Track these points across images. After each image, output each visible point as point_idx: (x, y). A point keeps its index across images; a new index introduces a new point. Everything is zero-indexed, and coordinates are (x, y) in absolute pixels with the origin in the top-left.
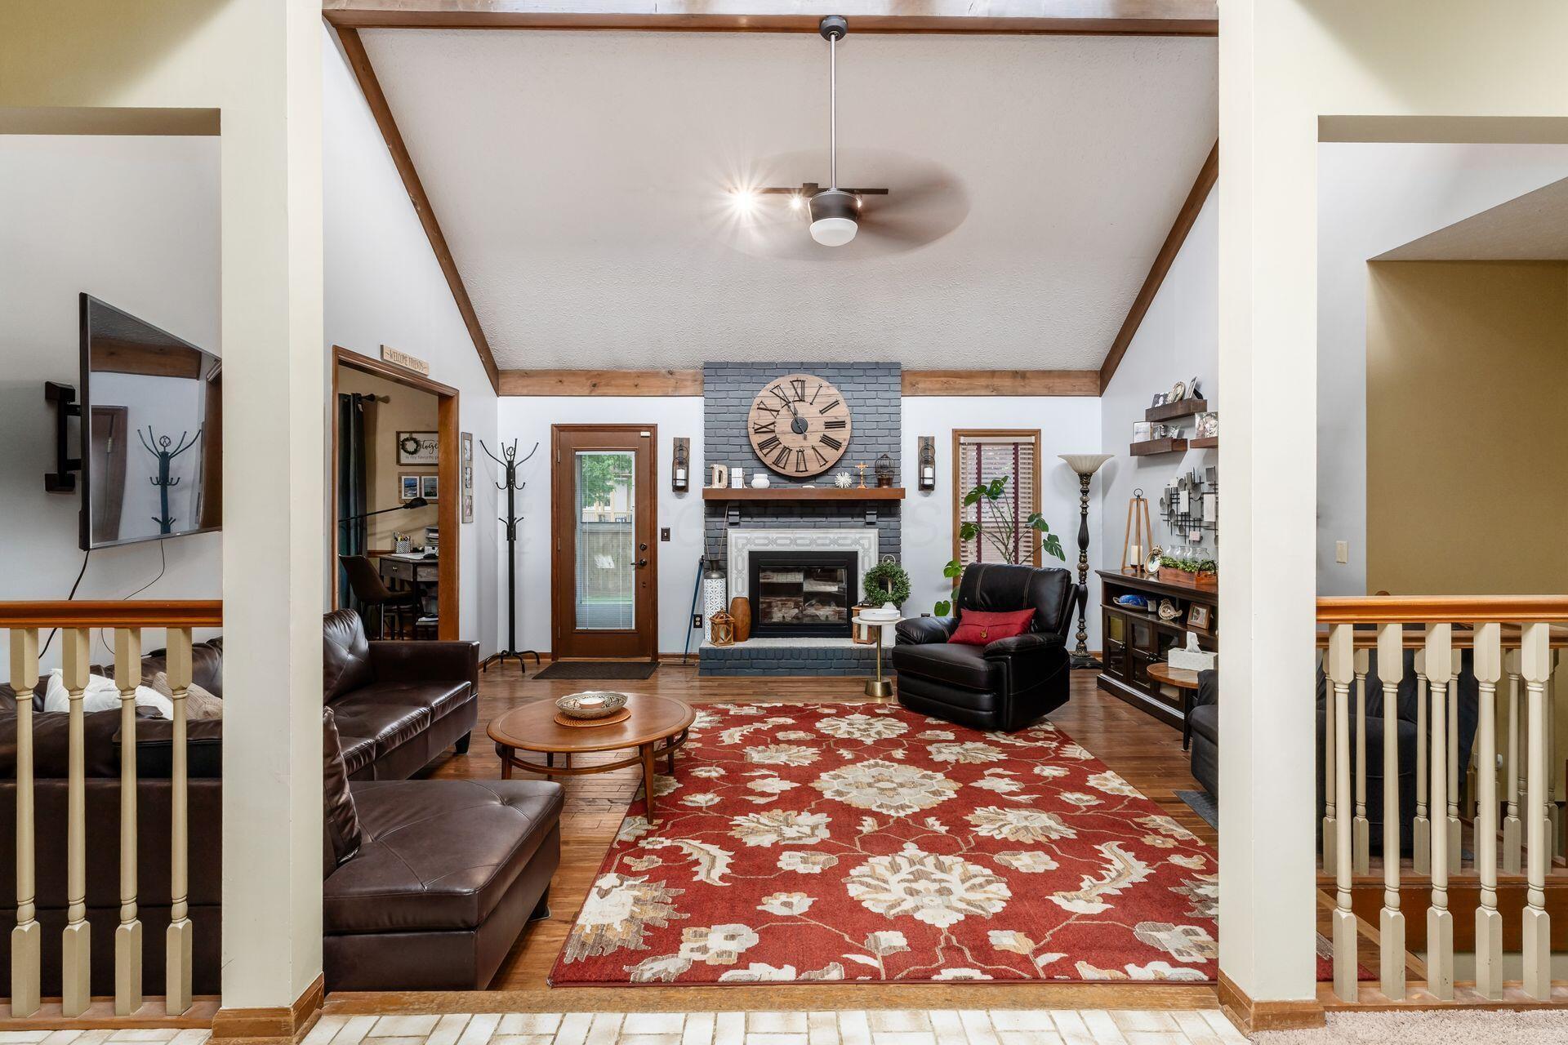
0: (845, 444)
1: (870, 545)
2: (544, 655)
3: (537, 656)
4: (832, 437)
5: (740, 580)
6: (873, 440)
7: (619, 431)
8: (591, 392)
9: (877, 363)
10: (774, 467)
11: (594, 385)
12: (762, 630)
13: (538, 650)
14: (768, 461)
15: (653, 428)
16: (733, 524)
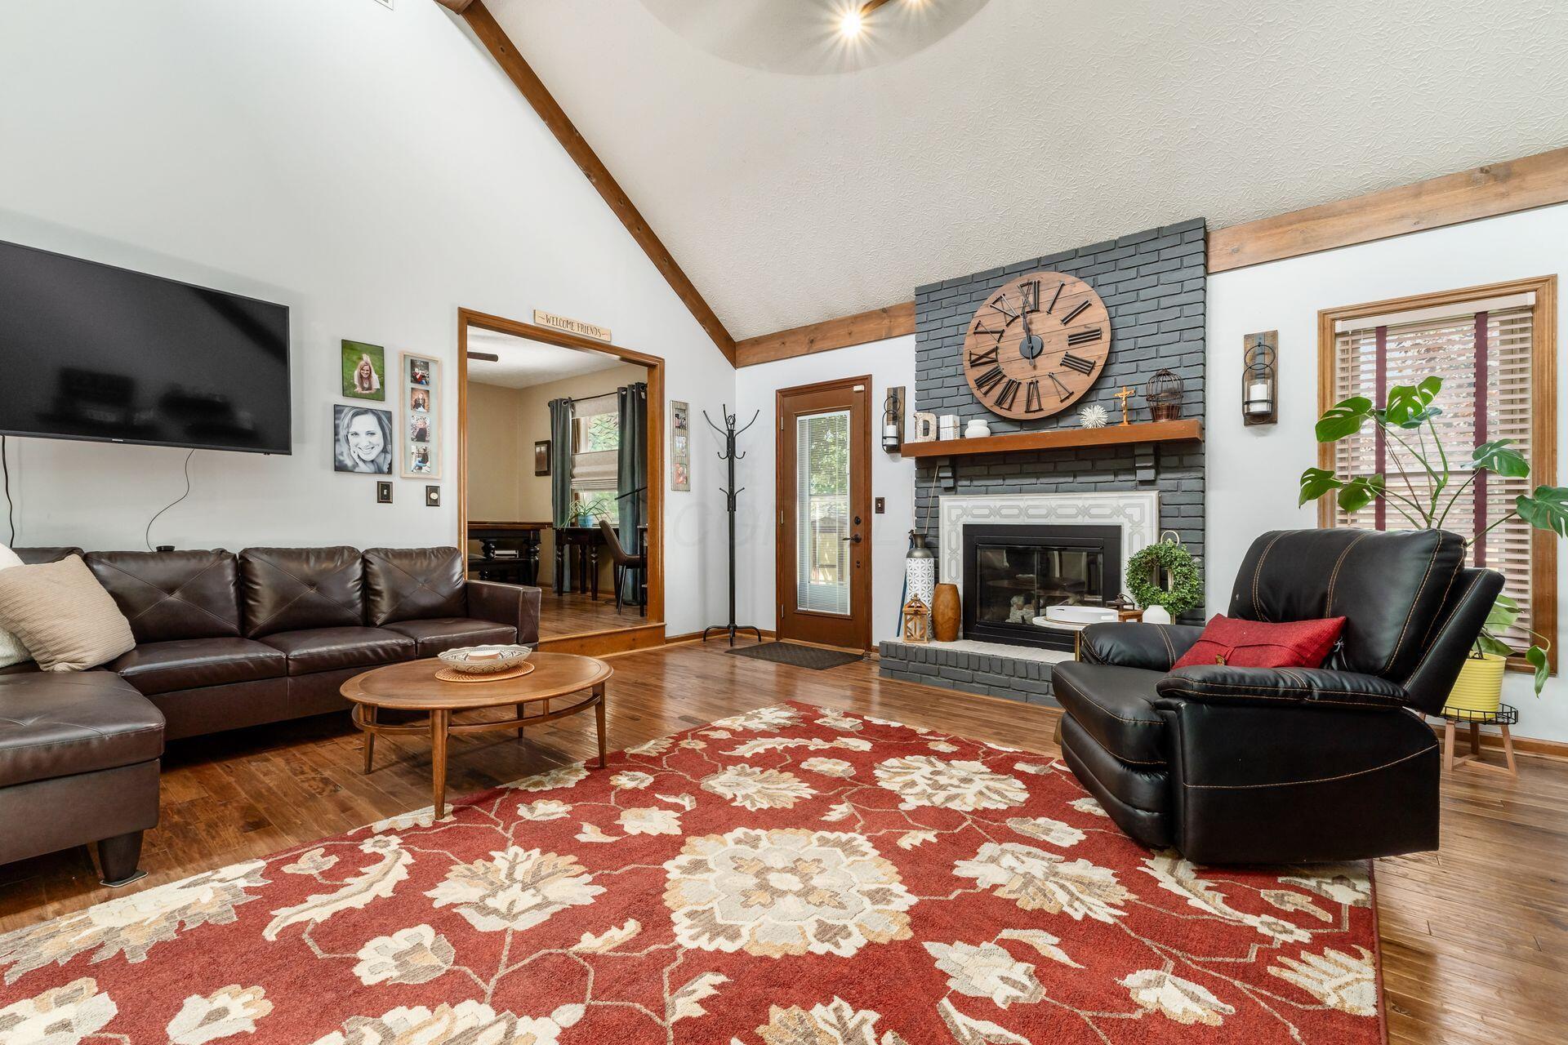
0: (1100, 363)
1: (1142, 514)
2: (768, 633)
3: (759, 633)
4: (1079, 357)
5: (953, 563)
6: (1152, 352)
7: (834, 389)
8: (809, 350)
9: (1159, 229)
10: (997, 410)
11: (812, 341)
12: (981, 630)
13: (760, 627)
14: (989, 402)
15: (866, 380)
16: (948, 490)
